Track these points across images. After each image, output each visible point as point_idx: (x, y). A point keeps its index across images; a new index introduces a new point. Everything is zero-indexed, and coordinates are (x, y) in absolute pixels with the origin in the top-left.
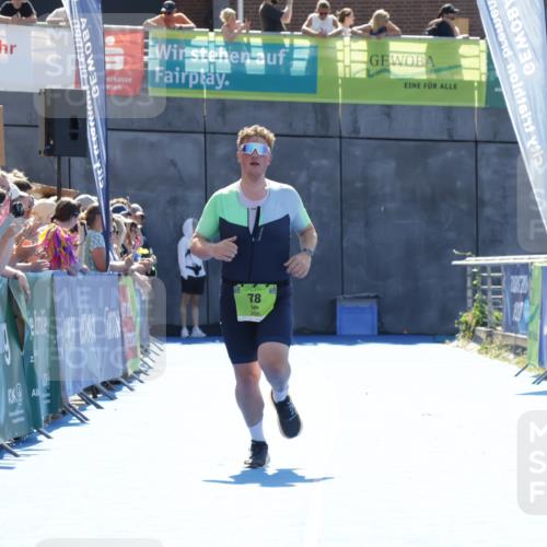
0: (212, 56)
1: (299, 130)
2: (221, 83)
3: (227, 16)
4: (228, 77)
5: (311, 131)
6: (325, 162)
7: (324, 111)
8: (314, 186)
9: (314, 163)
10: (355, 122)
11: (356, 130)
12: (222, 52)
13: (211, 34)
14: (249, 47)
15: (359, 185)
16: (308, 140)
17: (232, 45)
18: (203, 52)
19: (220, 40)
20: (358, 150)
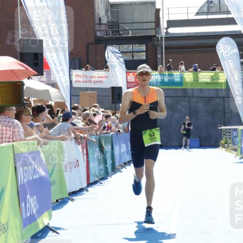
0: (157, 77)
1: (179, 95)
2: (159, 84)
3: (160, 68)
4: (161, 83)
5: (182, 95)
6: (185, 103)
7: (185, 90)
8: (183, 110)
9: (183, 103)
10: (193, 93)
11: (193, 95)
12: (159, 76)
13: (156, 72)
14: (165, 75)
15: (194, 109)
16: (181, 98)
17: (161, 75)
18: (154, 76)
19: (158, 73)
20: (194, 100)
